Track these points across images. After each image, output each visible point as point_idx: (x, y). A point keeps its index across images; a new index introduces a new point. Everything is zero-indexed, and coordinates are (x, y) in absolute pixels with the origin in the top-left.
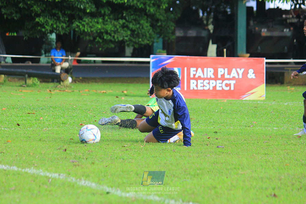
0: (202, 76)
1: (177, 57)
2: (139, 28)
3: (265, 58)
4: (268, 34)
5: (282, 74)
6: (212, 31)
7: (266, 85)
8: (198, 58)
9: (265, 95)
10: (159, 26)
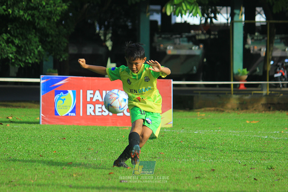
0: (101, 100)
1: (71, 78)
2: (27, 44)
3: (172, 80)
4: (175, 52)
5: (191, 98)
6: (110, 48)
7: (173, 111)
8: (95, 79)
9: (172, 122)
10: (49, 42)
